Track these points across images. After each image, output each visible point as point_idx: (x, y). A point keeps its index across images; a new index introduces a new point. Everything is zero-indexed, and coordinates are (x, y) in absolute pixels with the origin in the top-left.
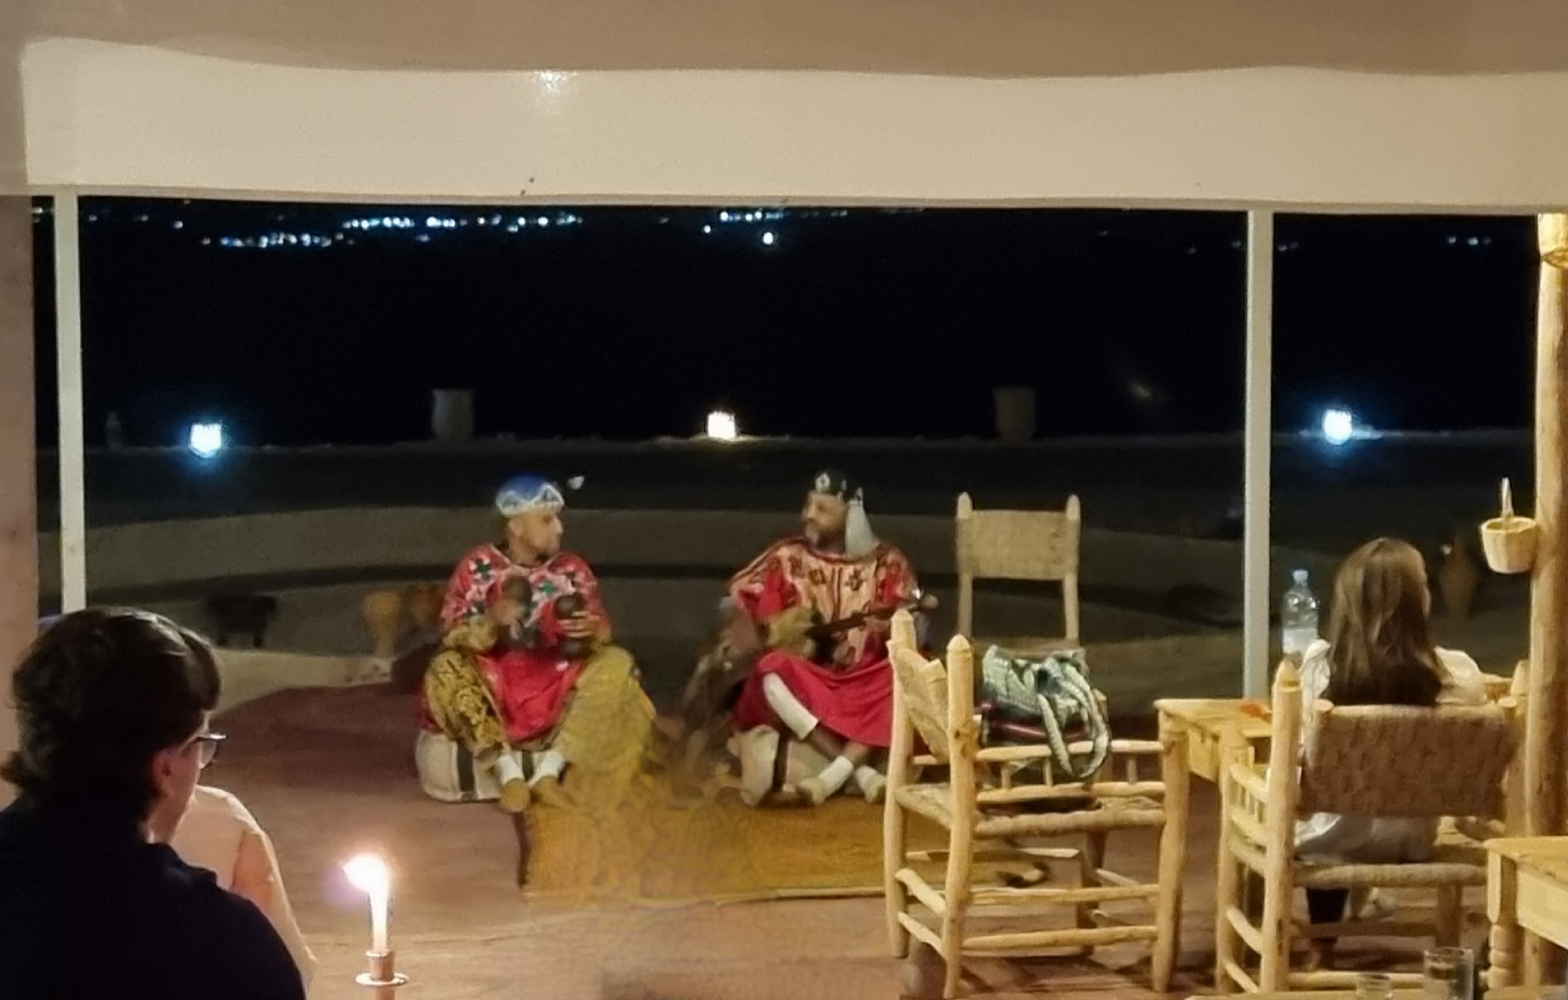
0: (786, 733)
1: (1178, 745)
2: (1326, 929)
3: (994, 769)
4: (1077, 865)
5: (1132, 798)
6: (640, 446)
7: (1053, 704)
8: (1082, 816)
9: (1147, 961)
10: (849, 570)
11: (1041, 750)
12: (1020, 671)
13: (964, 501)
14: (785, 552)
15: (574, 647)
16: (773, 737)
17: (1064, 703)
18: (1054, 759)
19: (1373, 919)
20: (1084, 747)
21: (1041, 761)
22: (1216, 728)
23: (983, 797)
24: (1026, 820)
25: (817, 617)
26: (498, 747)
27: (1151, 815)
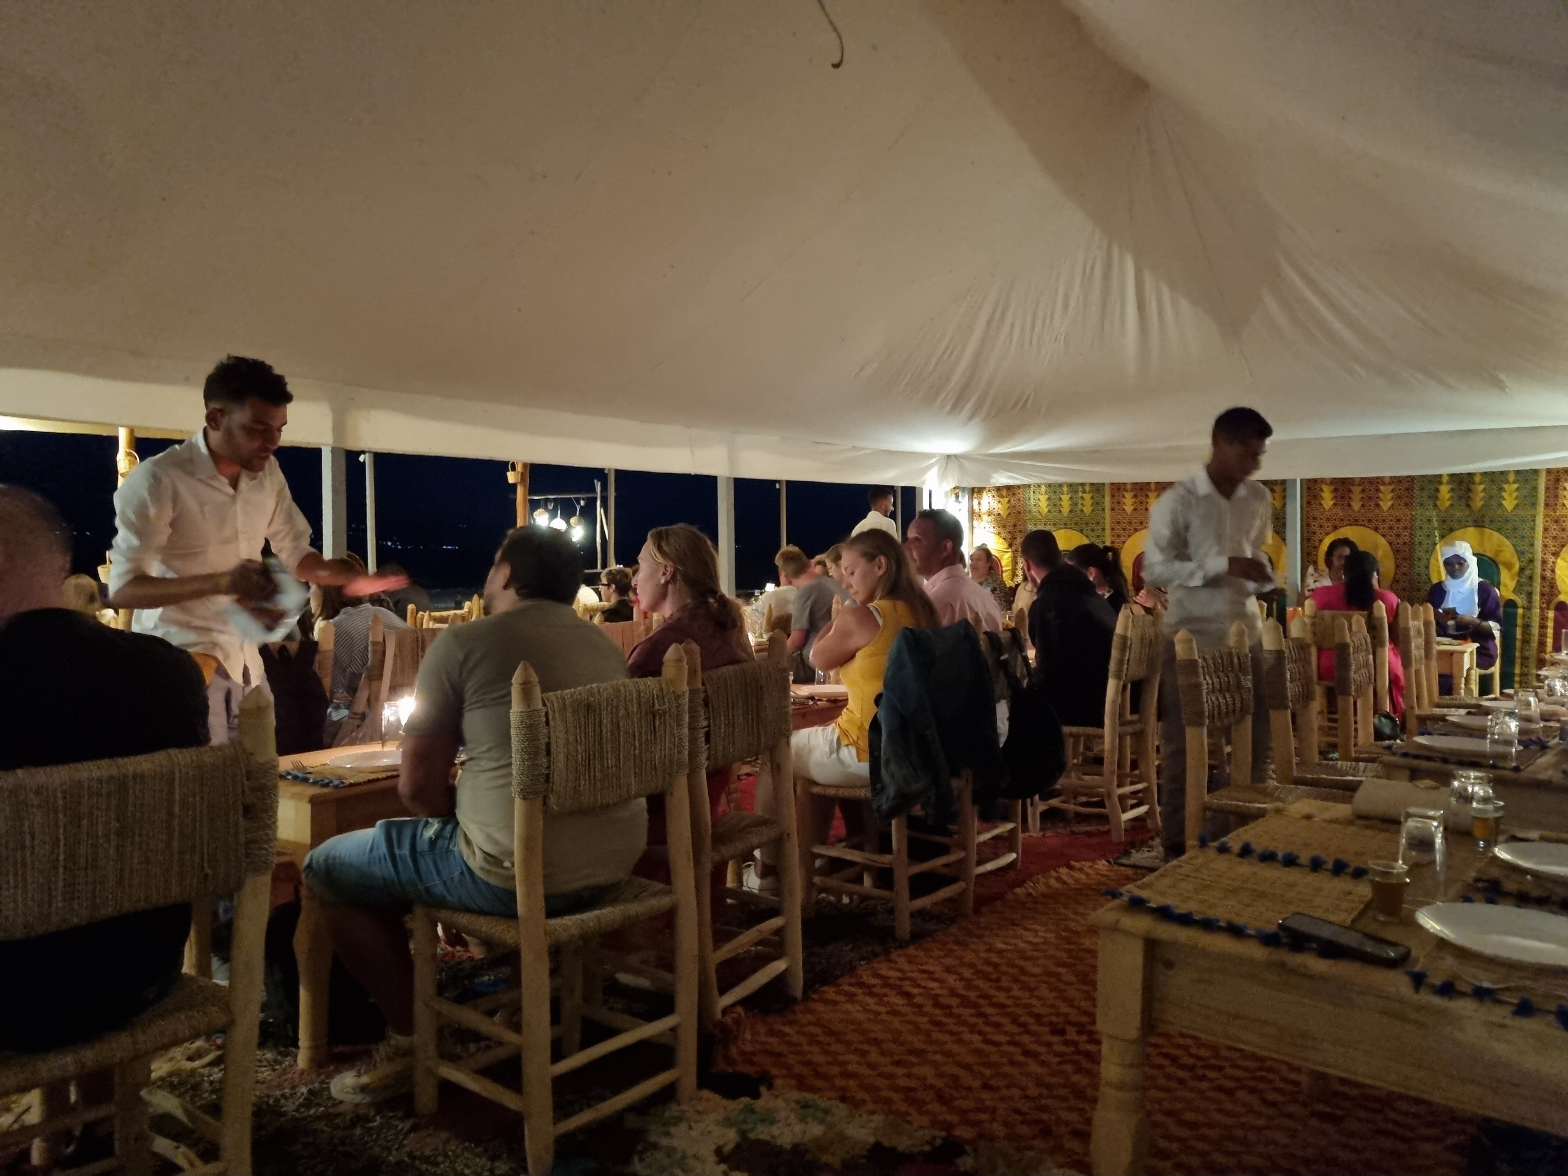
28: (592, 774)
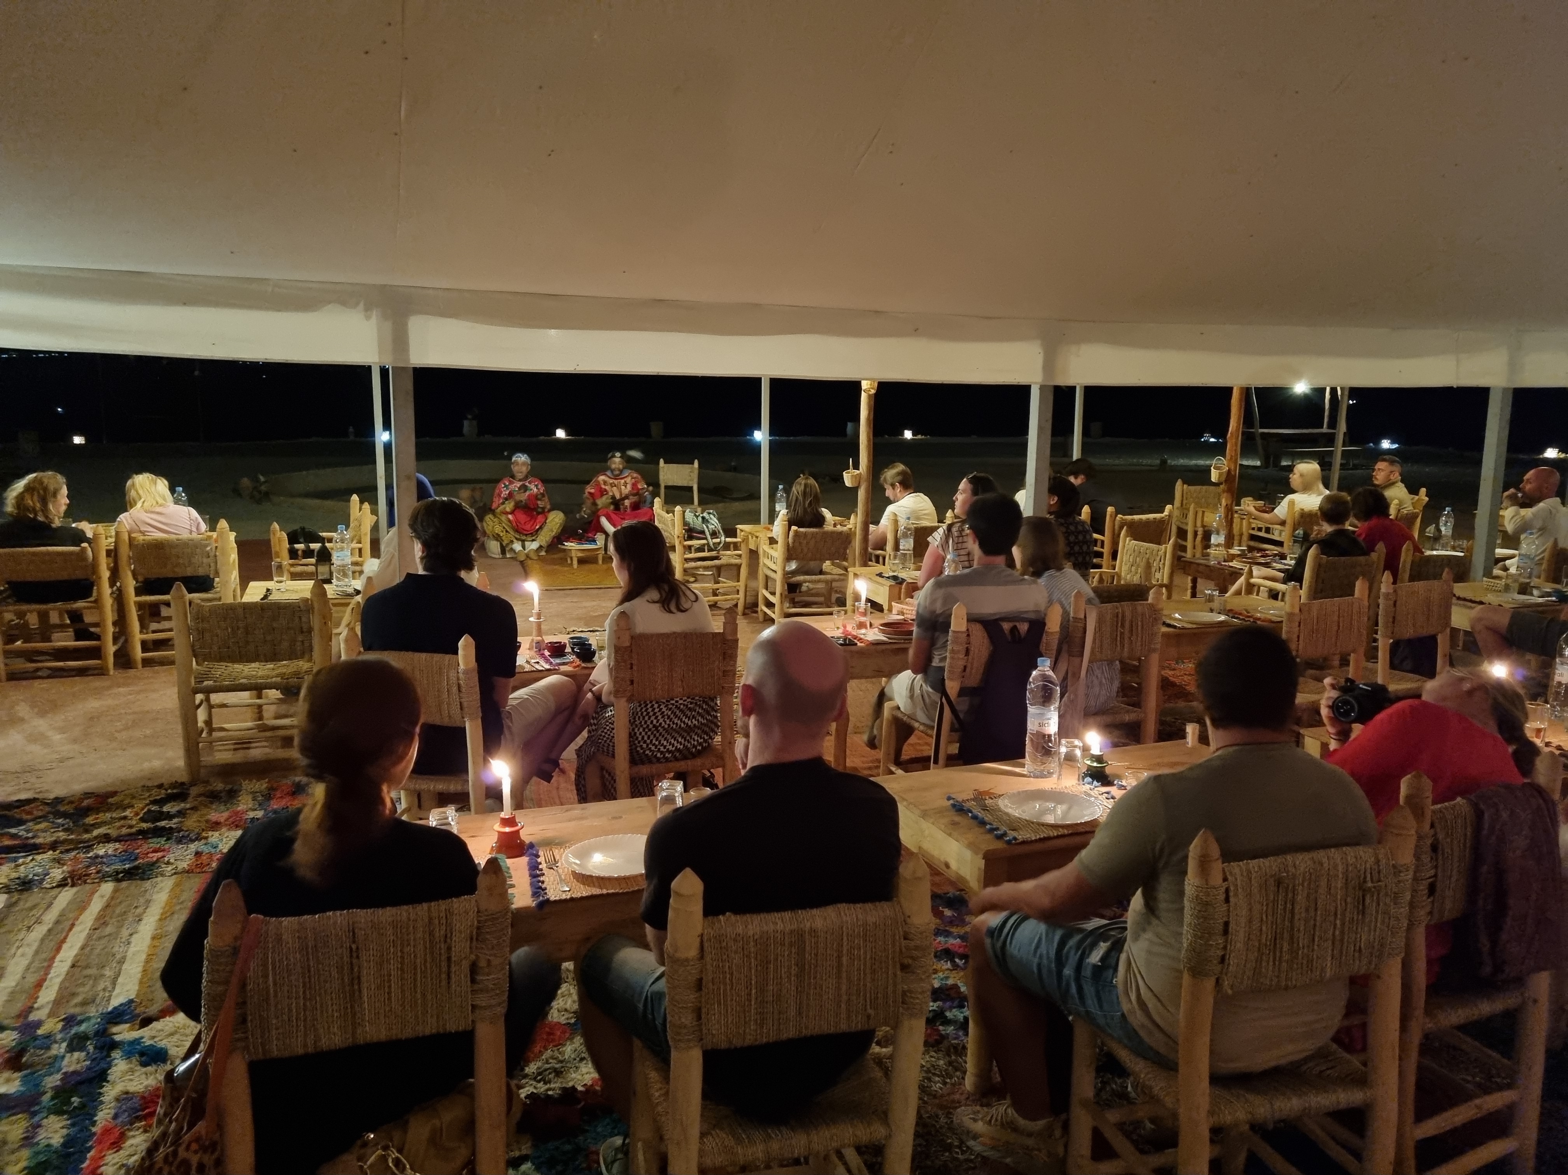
0: (607, 535)
1: (745, 540)
2: (793, 595)
3: (690, 547)
4: (712, 577)
5: (732, 556)
6: (534, 439)
7: (707, 527)
8: (716, 562)
9: (736, 605)
10: (623, 481)
11: (704, 542)
12: (697, 517)
13: (662, 461)
14: (602, 478)
15: (540, 510)
16: (604, 536)
17: (711, 527)
18: (708, 544)
19: (806, 592)
20: (718, 540)
21: (704, 545)
22: (758, 534)
23: (686, 556)
24: (699, 563)
25: (613, 497)
26: (512, 542)
27: (738, 561)
28: (1278, 954)
